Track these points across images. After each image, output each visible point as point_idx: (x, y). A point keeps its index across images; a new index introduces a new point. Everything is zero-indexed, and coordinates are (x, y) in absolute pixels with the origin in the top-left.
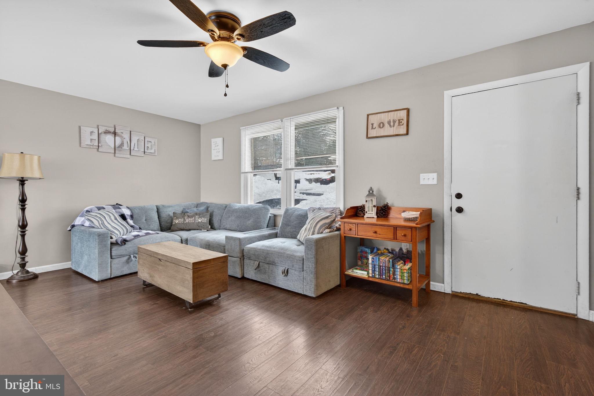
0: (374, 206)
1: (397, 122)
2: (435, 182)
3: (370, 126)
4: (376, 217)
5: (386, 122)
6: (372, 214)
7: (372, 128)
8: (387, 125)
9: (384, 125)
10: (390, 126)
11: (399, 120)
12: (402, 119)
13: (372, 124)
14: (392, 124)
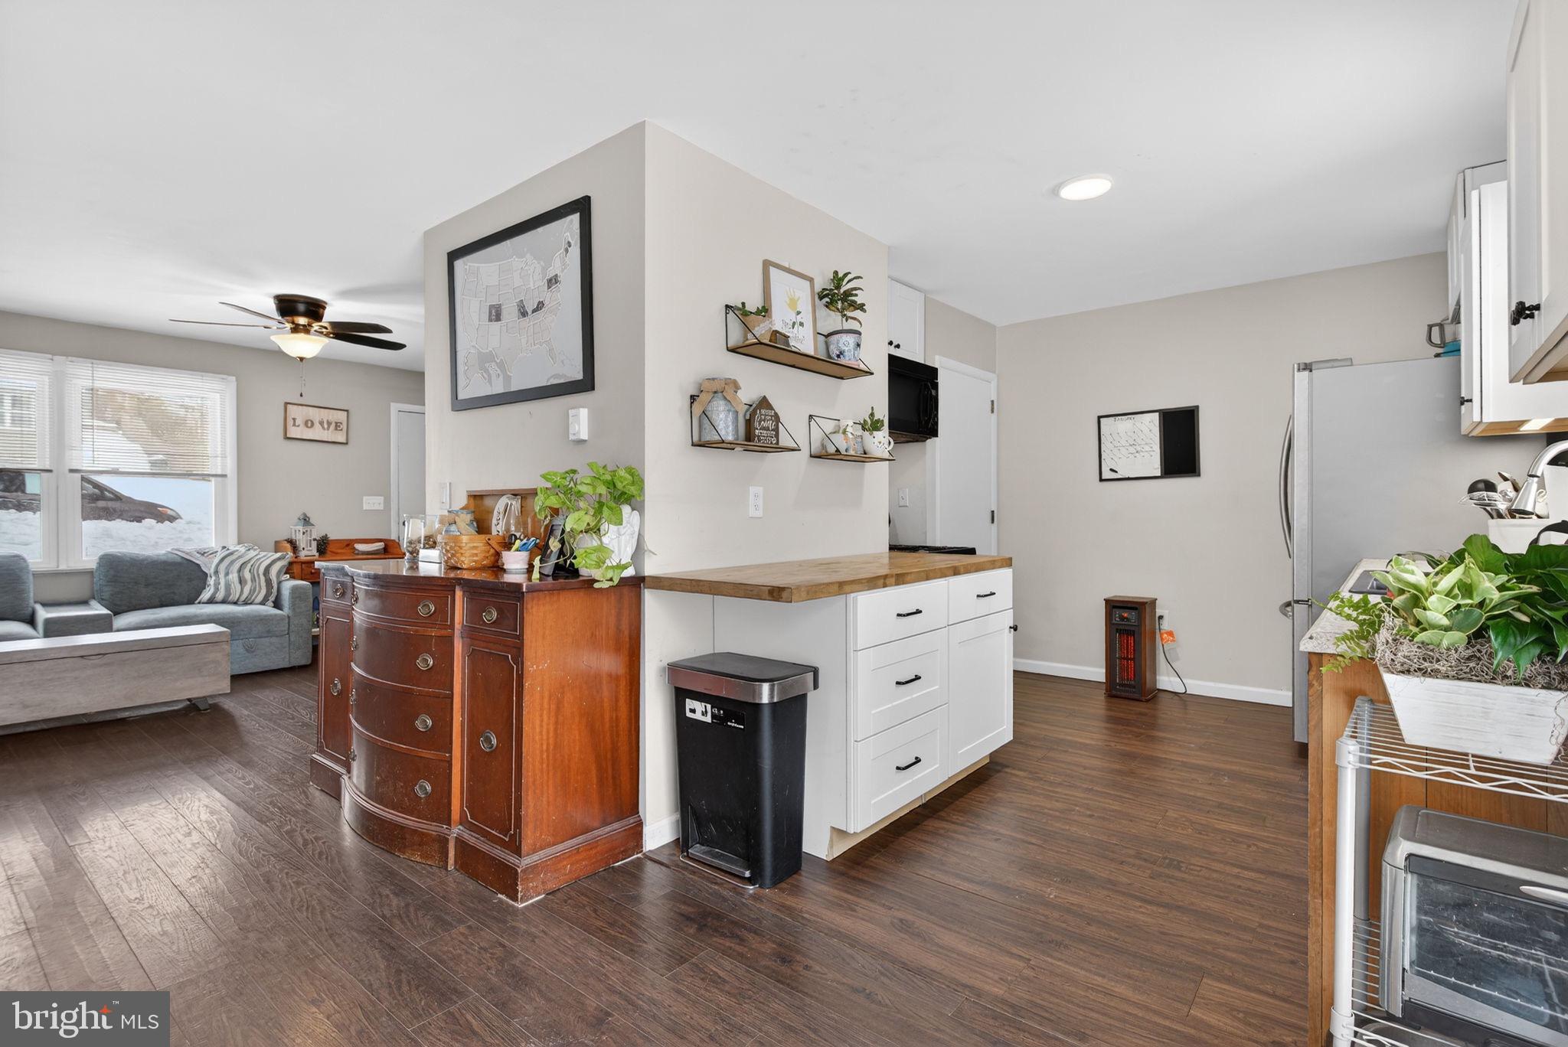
0: (315, 540)
1: (333, 425)
2: (381, 507)
3: (290, 422)
4: (317, 554)
5: (317, 421)
6: (311, 550)
7: (294, 425)
8: (317, 425)
9: (313, 424)
10: (323, 428)
11: (336, 423)
12: (341, 423)
13: (294, 419)
14: (326, 426)
